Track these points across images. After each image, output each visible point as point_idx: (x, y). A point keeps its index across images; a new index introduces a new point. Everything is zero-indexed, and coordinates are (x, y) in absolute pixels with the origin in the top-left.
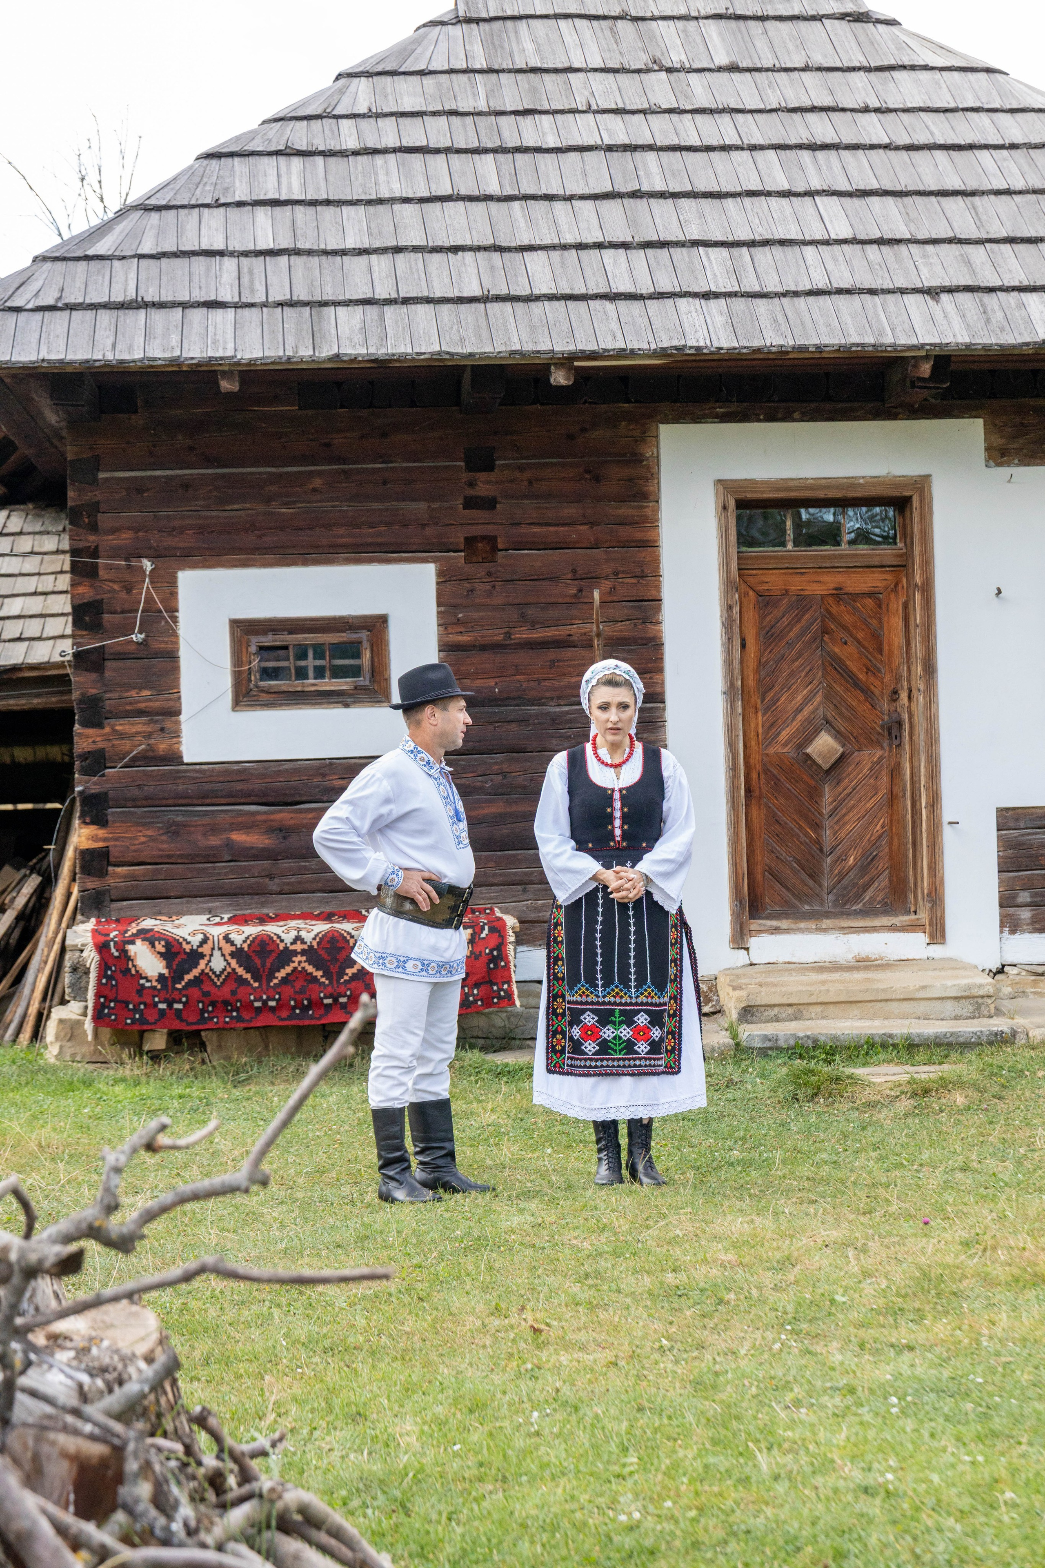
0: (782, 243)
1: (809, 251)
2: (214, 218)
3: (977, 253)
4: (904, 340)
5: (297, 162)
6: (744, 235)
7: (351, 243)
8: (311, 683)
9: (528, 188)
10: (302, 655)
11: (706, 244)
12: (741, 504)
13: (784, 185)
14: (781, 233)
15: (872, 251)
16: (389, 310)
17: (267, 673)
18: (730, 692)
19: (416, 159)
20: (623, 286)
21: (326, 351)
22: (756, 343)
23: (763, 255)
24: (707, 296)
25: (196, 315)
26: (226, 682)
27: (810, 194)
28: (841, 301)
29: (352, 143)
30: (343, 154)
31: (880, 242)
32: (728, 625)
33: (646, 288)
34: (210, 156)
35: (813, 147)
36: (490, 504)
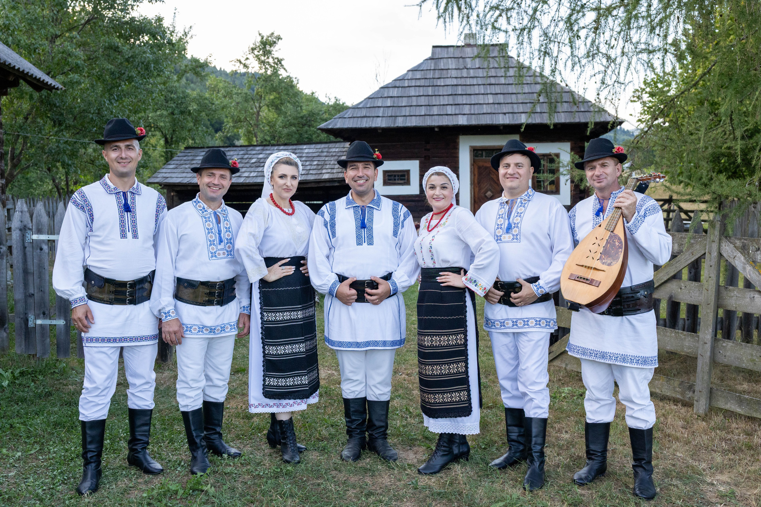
0: (480, 104)
1: (485, 106)
2: (380, 100)
3: (515, 106)
4: (497, 123)
5: (396, 89)
6: (473, 102)
7: (403, 105)
8: (397, 182)
9: (436, 94)
10: (395, 176)
11: (466, 104)
12: (474, 150)
13: (483, 92)
14: (480, 102)
15: (496, 106)
16: (408, 118)
17: (389, 180)
18: (471, 184)
19: (417, 88)
20: (449, 113)
21: (396, 125)
22: (471, 123)
23: (476, 106)
24: (464, 114)
25: (375, 119)
26: (382, 181)
27: (487, 94)
28: (488, 116)
29: (406, 85)
30: (405, 87)
31: (498, 104)
32: (471, 172)
33: (453, 113)
34: (382, 88)
35: (490, 84)
36: (428, 150)
